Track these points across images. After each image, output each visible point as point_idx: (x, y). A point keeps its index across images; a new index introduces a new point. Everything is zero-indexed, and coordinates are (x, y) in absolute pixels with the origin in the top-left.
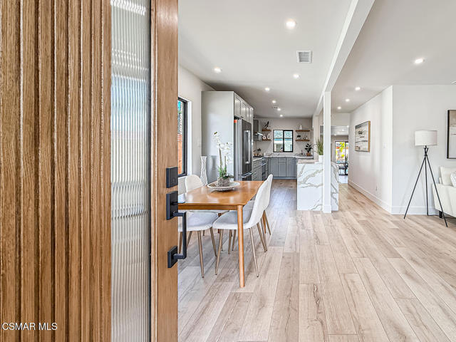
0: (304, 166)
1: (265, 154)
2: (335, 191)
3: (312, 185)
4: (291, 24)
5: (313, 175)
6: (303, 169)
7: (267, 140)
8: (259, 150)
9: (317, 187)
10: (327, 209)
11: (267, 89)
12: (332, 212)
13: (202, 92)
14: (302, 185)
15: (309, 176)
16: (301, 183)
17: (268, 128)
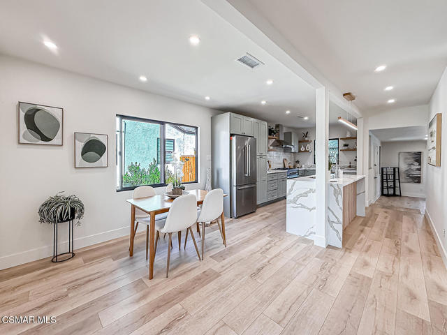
0: (294, 183)
1: (303, 166)
2: (336, 220)
3: (303, 207)
4: (194, 40)
5: (305, 194)
6: (293, 186)
7: (305, 151)
8: (298, 162)
9: (311, 210)
10: (320, 241)
11: (263, 102)
12: (329, 247)
13: (211, 118)
14: (292, 205)
15: (301, 195)
16: (291, 201)
17: (307, 139)
